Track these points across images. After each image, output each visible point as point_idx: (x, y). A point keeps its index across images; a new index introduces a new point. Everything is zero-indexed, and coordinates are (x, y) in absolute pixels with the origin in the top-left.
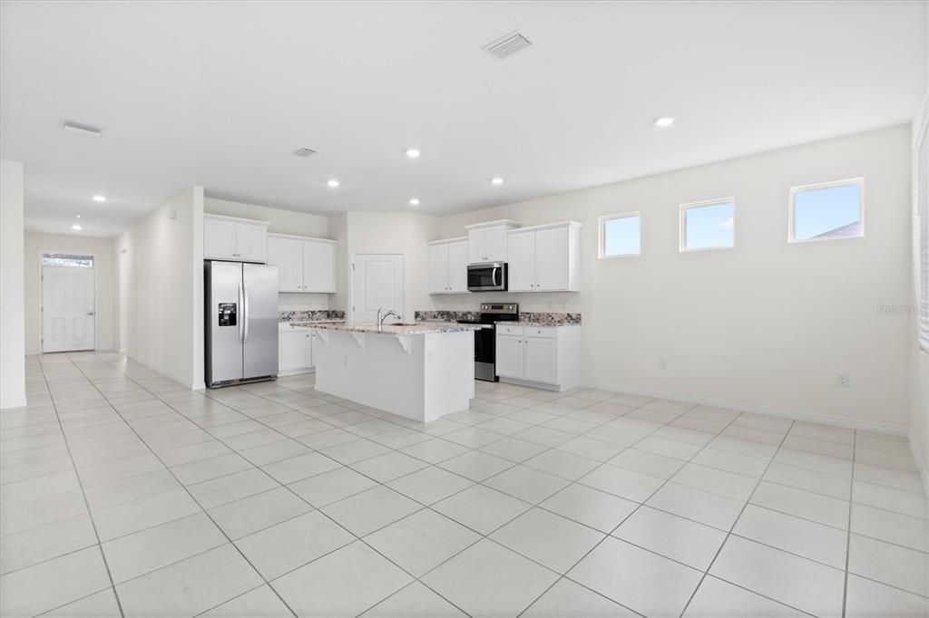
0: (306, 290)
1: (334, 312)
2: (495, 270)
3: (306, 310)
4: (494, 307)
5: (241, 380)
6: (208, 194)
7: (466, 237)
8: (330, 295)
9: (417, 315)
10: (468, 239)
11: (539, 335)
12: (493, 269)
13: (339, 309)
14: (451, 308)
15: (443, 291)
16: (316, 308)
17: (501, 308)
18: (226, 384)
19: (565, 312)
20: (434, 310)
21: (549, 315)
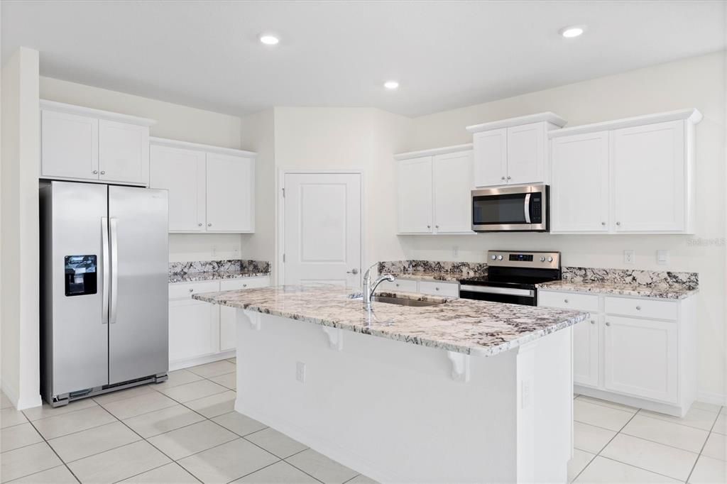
0: (210, 230)
1: (251, 262)
2: (528, 197)
3: (209, 260)
4: (513, 258)
5: (104, 387)
6: (47, 68)
7: (470, 145)
8: (245, 236)
9: (382, 267)
10: (472, 148)
11: (637, 313)
12: (524, 195)
13: (260, 258)
14: (432, 257)
15: (421, 229)
16: (223, 257)
17: (530, 258)
18: (77, 397)
19: (662, 269)
20: (404, 259)
21: (626, 273)
